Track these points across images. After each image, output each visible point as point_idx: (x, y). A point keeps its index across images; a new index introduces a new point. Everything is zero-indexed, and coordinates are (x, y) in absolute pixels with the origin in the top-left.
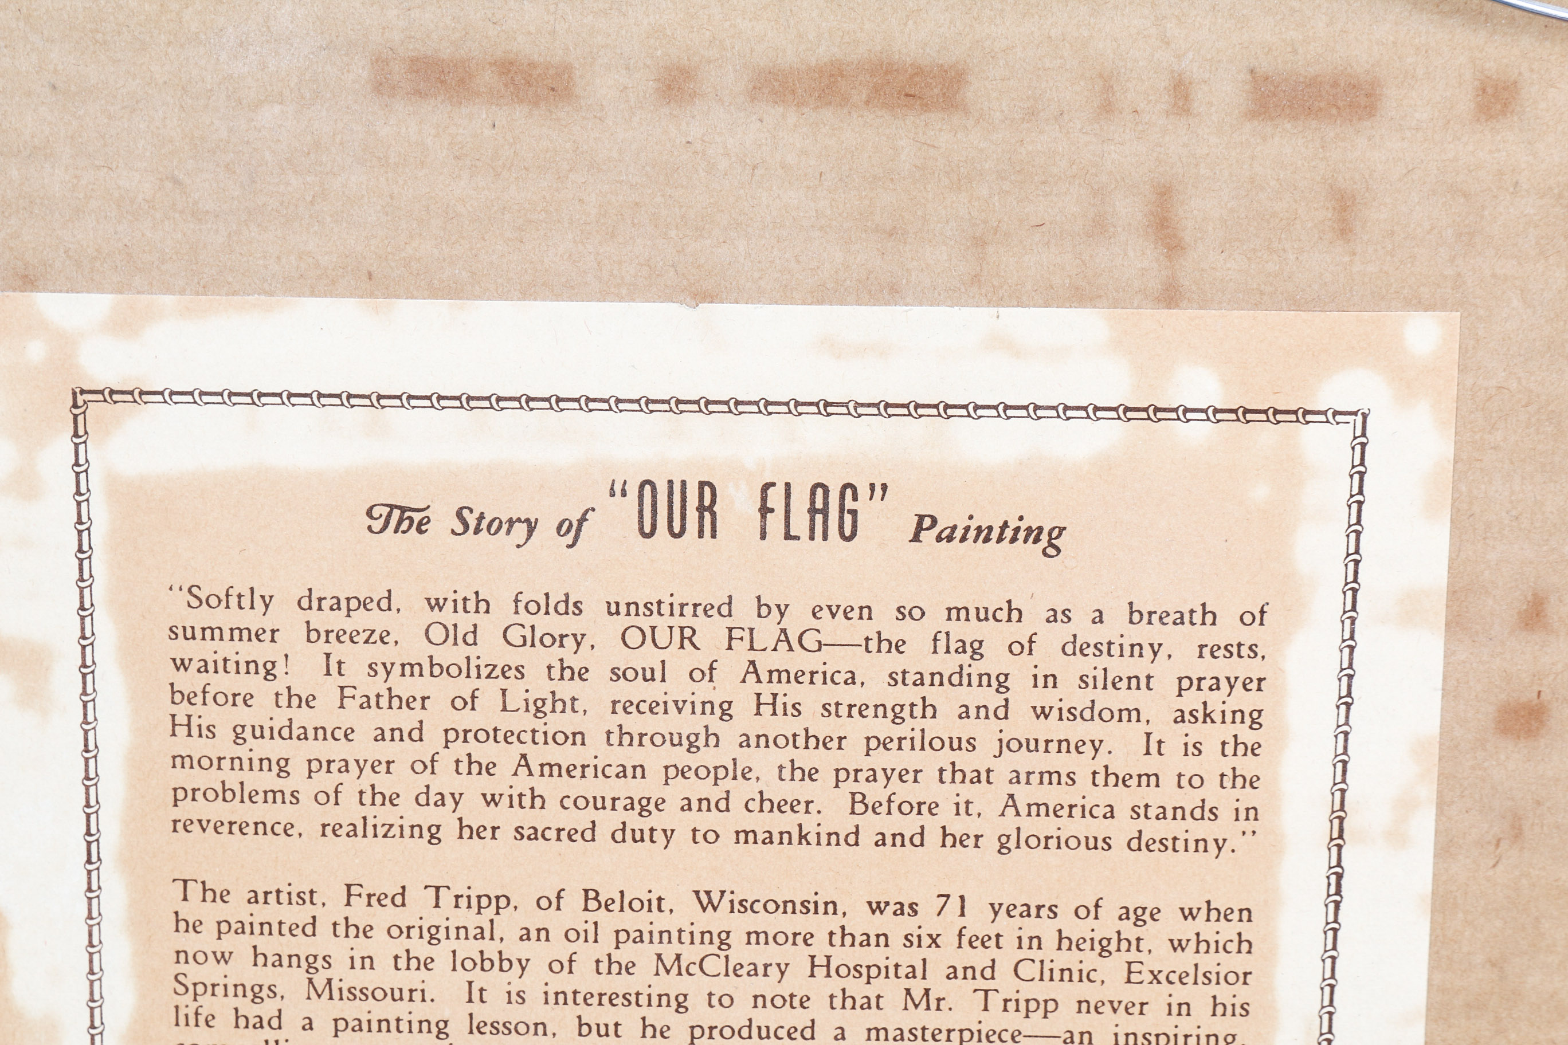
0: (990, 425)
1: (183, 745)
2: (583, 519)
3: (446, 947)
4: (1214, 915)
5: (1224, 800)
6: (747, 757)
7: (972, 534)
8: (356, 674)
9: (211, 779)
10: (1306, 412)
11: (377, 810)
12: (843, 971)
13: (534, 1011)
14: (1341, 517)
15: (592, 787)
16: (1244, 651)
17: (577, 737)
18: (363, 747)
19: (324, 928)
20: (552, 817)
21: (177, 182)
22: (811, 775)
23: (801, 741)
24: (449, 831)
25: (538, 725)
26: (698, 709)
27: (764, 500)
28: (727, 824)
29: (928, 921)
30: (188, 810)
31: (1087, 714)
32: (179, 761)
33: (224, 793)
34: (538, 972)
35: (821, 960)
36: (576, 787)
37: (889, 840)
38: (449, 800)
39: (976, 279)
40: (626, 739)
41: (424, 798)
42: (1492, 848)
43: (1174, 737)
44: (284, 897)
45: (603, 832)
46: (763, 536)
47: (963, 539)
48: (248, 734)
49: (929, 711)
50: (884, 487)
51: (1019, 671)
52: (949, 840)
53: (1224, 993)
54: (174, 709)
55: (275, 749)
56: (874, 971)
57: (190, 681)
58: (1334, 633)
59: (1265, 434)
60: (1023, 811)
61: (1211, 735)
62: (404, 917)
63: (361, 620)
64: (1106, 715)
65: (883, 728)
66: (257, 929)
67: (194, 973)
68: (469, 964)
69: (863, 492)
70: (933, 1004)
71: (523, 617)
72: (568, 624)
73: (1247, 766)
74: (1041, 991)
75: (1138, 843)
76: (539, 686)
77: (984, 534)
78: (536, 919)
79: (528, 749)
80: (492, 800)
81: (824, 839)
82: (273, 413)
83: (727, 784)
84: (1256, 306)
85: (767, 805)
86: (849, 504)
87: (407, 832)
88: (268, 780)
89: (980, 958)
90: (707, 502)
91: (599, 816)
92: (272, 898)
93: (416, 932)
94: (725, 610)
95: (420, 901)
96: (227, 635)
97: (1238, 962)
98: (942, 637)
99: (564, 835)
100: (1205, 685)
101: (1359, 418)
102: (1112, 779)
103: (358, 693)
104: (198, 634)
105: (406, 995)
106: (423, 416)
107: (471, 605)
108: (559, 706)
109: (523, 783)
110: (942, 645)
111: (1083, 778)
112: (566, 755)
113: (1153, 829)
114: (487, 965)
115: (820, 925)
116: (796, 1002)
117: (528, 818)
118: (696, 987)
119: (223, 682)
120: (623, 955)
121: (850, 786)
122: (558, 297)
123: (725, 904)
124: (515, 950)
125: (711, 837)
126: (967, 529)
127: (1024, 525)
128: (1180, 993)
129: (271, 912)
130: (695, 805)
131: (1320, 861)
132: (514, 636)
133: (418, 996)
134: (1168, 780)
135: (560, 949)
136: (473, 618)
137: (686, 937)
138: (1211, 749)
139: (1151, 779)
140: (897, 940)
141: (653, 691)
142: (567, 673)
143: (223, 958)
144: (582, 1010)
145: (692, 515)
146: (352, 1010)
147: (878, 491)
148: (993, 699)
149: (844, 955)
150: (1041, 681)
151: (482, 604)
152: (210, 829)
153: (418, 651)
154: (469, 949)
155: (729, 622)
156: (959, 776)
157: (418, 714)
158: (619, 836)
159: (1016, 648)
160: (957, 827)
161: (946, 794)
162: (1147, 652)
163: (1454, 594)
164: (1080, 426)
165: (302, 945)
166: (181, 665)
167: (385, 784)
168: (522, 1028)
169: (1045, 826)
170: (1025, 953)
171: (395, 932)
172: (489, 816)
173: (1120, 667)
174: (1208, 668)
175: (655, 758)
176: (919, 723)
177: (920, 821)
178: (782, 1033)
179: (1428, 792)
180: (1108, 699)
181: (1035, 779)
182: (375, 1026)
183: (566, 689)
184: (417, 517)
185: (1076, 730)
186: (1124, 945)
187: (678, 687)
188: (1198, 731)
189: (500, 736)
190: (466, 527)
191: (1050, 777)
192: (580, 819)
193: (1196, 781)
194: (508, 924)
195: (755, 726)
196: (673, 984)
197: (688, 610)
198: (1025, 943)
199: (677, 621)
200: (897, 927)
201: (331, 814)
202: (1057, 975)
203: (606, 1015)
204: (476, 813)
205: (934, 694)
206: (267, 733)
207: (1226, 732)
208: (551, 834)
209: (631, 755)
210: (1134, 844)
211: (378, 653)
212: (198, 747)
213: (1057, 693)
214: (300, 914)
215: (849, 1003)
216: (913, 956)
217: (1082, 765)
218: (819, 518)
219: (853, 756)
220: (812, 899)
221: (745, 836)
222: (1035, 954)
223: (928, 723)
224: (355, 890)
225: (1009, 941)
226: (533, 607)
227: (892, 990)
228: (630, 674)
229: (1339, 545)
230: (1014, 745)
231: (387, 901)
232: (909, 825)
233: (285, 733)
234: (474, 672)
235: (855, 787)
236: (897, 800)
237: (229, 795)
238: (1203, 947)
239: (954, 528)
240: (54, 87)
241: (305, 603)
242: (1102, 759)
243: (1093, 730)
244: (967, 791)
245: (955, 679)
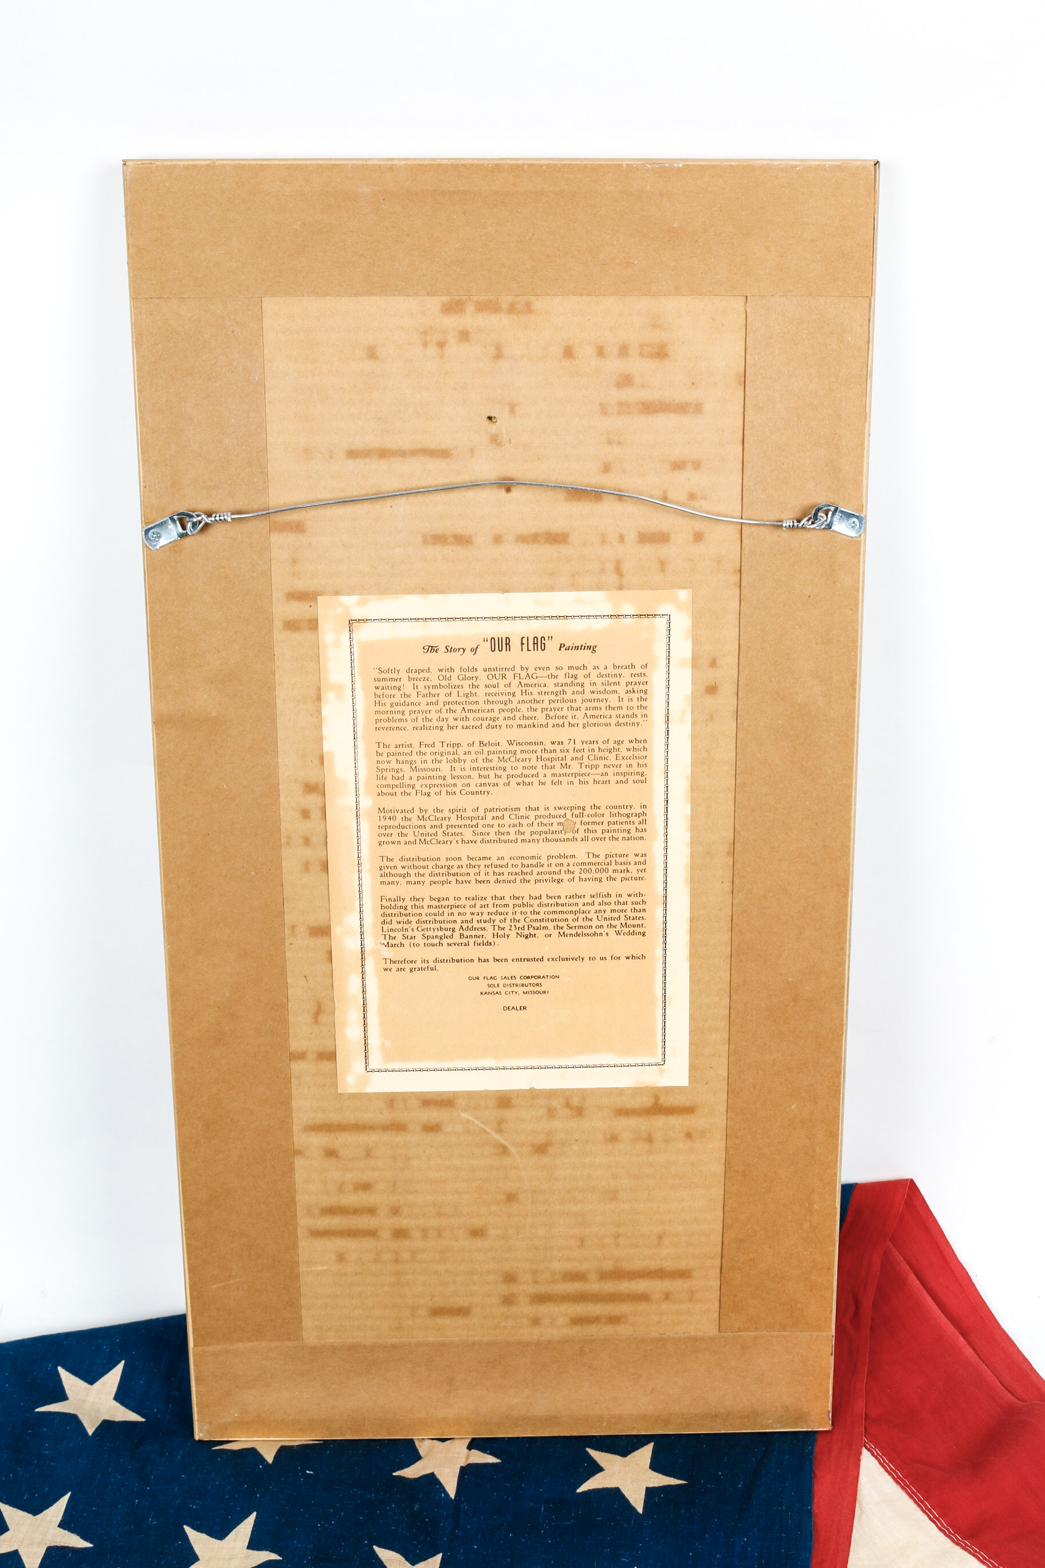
0: (577, 620)
1: (378, 708)
2: (477, 648)
3: (445, 757)
4: (637, 741)
5: (639, 712)
6: (519, 706)
7: (574, 648)
8: (421, 689)
9: (385, 716)
10: (655, 615)
11: (427, 723)
12: (545, 759)
13: (468, 772)
14: (665, 640)
15: (481, 715)
16: (642, 675)
17: (477, 703)
18: (423, 707)
19: (414, 753)
20: (471, 723)
21: (375, 567)
22: (535, 710)
23: (533, 701)
24: (445, 727)
25: (467, 700)
26: (507, 694)
27: (522, 641)
28: (515, 723)
29: (566, 746)
30: (379, 725)
31: (604, 692)
32: (377, 712)
33: (388, 720)
34: (468, 762)
35: (539, 757)
36: (477, 715)
37: (555, 726)
38: (445, 720)
39: (573, 585)
40: (489, 702)
41: (439, 719)
42: (705, 722)
43: (626, 697)
44: (404, 746)
45: (484, 726)
46: (522, 650)
47: (572, 649)
48: (394, 705)
49: (565, 693)
50: (552, 637)
51: (587, 682)
52: (571, 725)
53: (641, 761)
54: (375, 699)
55: (401, 708)
56: (553, 759)
57: (379, 692)
58: (664, 670)
59: (645, 620)
60: (589, 717)
61: (635, 696)
62: (434, 750)
63: (422, 675)
64: (609, 692)
65: (553, 697)
66: (397, 754)
67: (381, 766)
68: (451, 761)
69: (547, 638)
70: (568, 767)
71: (463, 673)
72: (474, 674)
73: (644, 704)
74: (595, 763)
75: (618, 724)
76: (467, 690)
77: (577, 648)
78: (467, 749)
79: (465, 706)
80: (456, 719)
81: (539, 726)
82: (399, 624)
83: (514, 713)
84: (642, 589)
85: (525, 718)
86: (543, 641)
87: (435, 728)
88: (400, 716)
89: (579, 755)
90: (508, 642)
91: (483, 722)
92: (401, 746)
93: (437, 754)
94: (513, 669)
95: (438, 745)
96: (388, 680)
97: (643, 754)
98: (567, 674)
99: (474, 727)
100: (633, 684)
101: (668, 616)
102: (611, 708)
103: (421, 693)
104: (381, 680)
105: (435, 770)
106: (436, 623)
107: (449, 670)
108: (472, 695)
109: (463, 715)
110: (567, 676)
111: (603, 708)
112: (474, 707)
113: (621, 721)
114: (456, 761)
115: (539, 748)
116: (534, 768)
117: (465, 723)
118: (508, 765)
119: (387, 692)
120: (490, 757)
121: (545, 712)
122: (469, 593)
123: (515, 743)
124: (462, 757)
125: (511, 726)
126: (572, 647)
127: (586, 645)
128: (630, 762)
129: (401, 750)
130: (507, 719)
131: (663, 727)
132: (461, 677)
133: (438, 770)
134: (625, 708)
135: (474, 757)
136: (450, 673)
137: (505, 752)
138: (635, 700)
139: (620, 708)
140: (558, 751)
141: (495, 690)
142: (474, 686)
143: (389, 762)
144: (480, 772)
145: (504, 646)
146: (421, 774)
147: (550, 638)
148: (580, 689)
149: (545, 755)
150: (592, 684)
151: (452, 670)
152: (385, 729)
153: (436, 682)
154: (451, 757)
155: (514, 672)
156: (572, 709)
157: (437, 698)
158: (488, 727)
159: (586, 676)
160: (572, 722)
161: (569, 714)
162: (618, 676)
163: (693, 659)
164: (599, 620)
165: (409, 758)
166: (377, 688)
167: (429, 716)
168: (465, 777)
169: (595, 721)
170: (590, 753)
171: (432, 754)
172: (455, 723)
173: (612, 680)
174: (633, 679)
175: (496, 707)
176: (562, 696)
177: (563, 720)
178: (530, 776)
179: (689, 709)
180: (609, 688)
181: (591, 709)
182: (428, 778)
183: (474, 691)
184: (435, 649)
185: (601, 696)
186: (615, 750)
187: (502, 689)
188: (631, 695)
189: (458, 703)
190: (448, 651)
191: (595, 708)
192: (478, 723)
193: (632, 708)
194: (461, 751)
195: (521, 698)
196: (502, 764)
197: (504, 670)
198: (590, 750)
199: (501, 672)
200: (558, 748)
201: (415, 724)
202: (599, 759)
203: (486, 773)
204: (452, 723)
205: (565, 688)
206: (399, 704)
207: (639, 695)
208: (471, 727)
209: (490, 707)
210: (617, 724)
211: (426, 683)
212: (381, 709)
213: (596, 687)
214: (408, 750)
215: (547, 767)
216: (562, 755)
217: (603, 705)
218: (536, 645)
219: (546, 705)
220: (537, 741)
221: (520, 726)
222: (593, 753)
223: (564, 696)
224: (422, 743)
225: (586, 750)
226: (465, 670)
227: (557, 764)
228: (490, 686)
229: (665, 647)
230: (586, 701)
231: (430, 746)
232: (560, 722)
233: (404, 704)
234: (450, 687)
235: (547, 713)
236: (557, 716)
237: (390, 720)
238: (635, 750)
239: (569, 647)
240: (344, 545)
241: (408, 671)
242: (608, 703)
243: (606, 696)
244: (575, 713)
245: (571, 684)
